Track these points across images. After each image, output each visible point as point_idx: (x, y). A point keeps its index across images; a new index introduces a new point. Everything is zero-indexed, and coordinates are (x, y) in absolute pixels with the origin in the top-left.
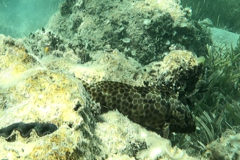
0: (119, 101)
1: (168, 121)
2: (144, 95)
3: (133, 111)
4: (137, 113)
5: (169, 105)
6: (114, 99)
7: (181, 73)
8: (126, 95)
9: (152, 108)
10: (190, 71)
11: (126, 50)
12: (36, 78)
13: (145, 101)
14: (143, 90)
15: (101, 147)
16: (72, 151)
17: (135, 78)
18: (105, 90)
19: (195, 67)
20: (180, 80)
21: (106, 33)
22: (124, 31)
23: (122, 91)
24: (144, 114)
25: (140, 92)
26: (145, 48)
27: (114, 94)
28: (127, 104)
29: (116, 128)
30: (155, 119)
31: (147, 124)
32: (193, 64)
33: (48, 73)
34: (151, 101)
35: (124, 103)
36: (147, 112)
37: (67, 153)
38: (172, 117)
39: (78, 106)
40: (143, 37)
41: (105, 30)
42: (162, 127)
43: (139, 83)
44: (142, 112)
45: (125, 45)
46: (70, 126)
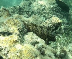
0: (34, 29)
1: (47, 37)
2: (41, 29)
3: (38, 33)
4: (39, 34)
5: (48, 33)
6: (33, 29)
7: (54, 24)
8: (36, 28)
9: (43, 33)
10: (57, 24)
11: (44, 14)
12: (9, 20)
13: (42, 31)
14: (42, 27)
15: (24, 41)
16: (15, 41)
17: (41, 23)
18: (31, 26)
19: (59, 23)
20: (53, 26)
21: (38, 8)
22: (44, 8)
23: (35, 27)
24: (41, 34)
25: (41, 28)
26: (50, 15)
27: (33, 27)
28: (36, 31)
29: (30, 37)
30: (44, 36)
31: (41, 37)
32: (58, 22)
33: (13, 19)
34: (43, 31)
35: (35, 30)
36: (42, 34)
37: (13, 41)
38: (49, 36)
39: (19, 29)
40: (50, 11)
41: (38, 7)
42: (46, 39)
43: (42, 25)
44: (40, 34)
45: (44, 13)
46: (16, 34)
